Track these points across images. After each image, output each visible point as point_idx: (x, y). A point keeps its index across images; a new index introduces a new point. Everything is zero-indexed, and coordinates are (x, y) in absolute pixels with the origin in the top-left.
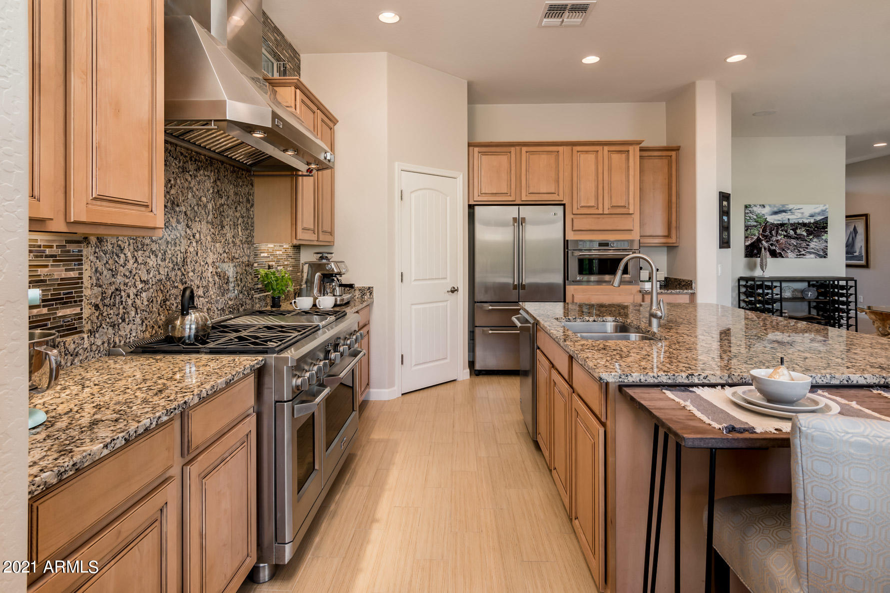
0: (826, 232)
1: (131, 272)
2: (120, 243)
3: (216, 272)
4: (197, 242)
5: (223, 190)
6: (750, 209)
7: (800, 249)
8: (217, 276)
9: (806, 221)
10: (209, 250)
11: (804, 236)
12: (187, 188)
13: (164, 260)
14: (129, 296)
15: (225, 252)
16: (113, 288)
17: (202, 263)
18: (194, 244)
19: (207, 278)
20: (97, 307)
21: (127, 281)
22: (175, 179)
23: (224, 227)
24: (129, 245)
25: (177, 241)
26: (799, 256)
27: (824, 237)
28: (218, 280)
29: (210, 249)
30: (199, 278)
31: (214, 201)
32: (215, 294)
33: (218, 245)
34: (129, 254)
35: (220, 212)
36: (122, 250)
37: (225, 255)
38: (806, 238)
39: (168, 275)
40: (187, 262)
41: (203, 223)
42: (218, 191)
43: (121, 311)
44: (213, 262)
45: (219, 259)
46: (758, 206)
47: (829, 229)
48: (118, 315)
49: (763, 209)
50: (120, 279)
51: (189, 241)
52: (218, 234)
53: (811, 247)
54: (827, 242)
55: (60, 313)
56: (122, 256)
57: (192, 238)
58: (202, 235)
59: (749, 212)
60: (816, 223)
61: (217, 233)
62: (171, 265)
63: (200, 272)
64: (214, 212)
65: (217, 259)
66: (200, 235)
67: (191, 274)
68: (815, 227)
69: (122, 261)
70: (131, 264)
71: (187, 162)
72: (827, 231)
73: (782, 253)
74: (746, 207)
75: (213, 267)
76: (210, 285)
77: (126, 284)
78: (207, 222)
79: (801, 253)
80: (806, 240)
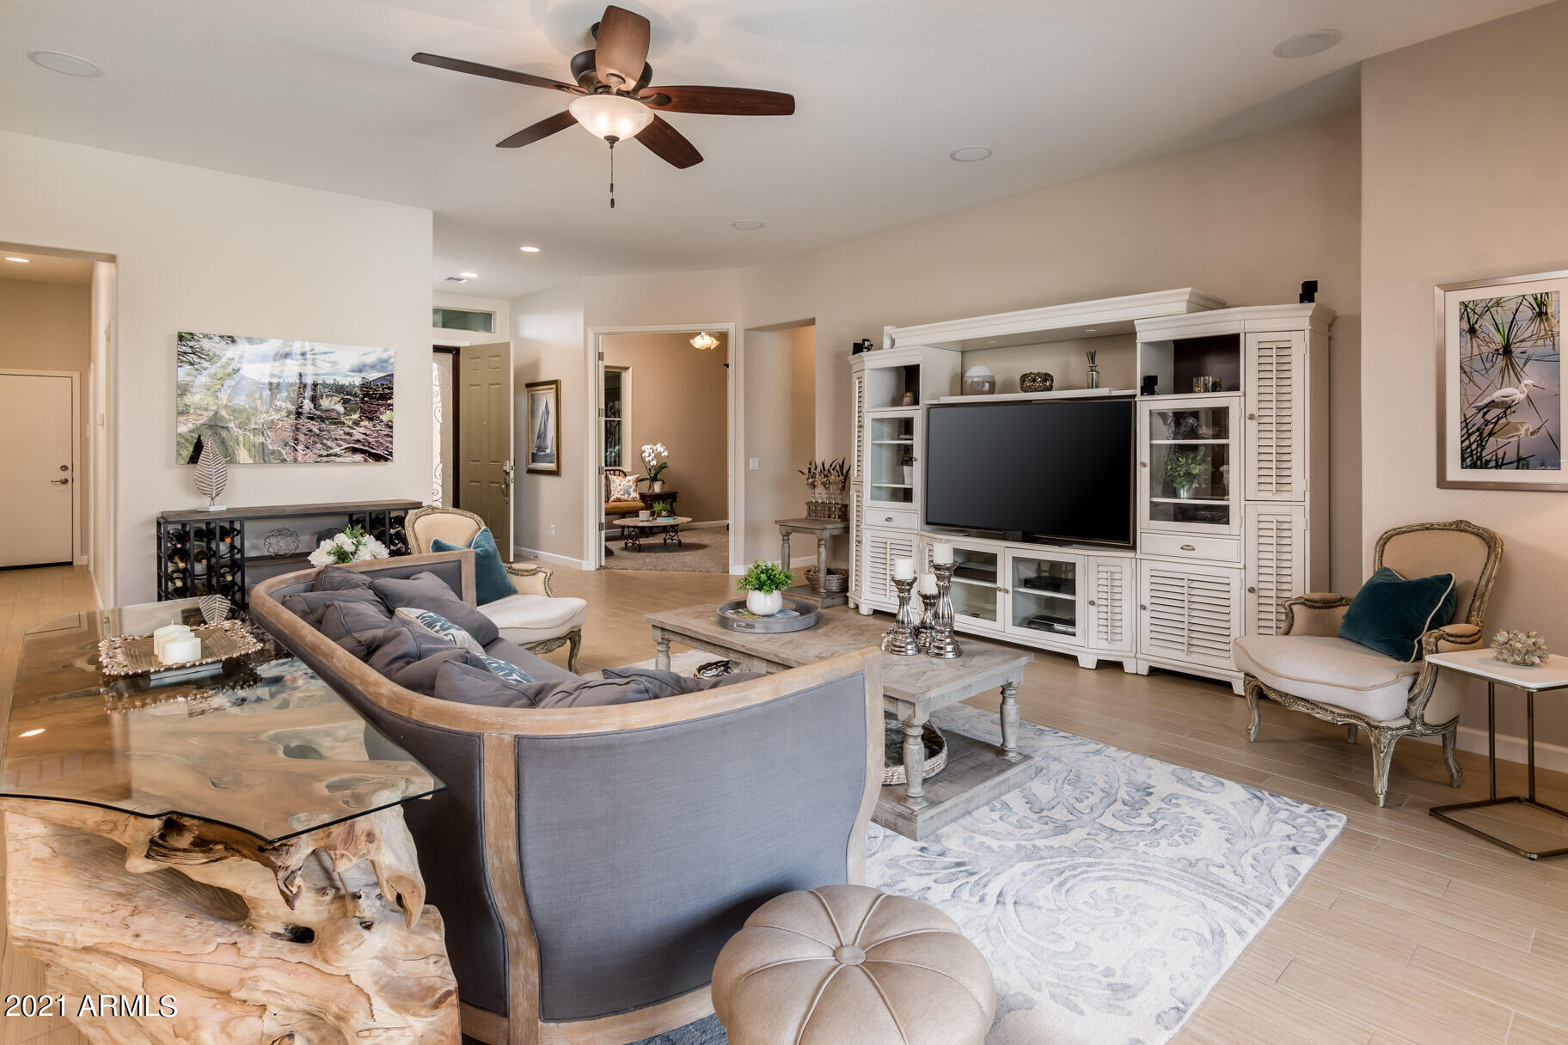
0: (390, 407)
6: (191, 344)
7: (329, 443)
9: (343, 381)
11: (338, 413)
26: (325, 459)
27: (384, 418)
38: (343, 419)
46: (217, 339)
47: (396, 400)
49: (231, 345)
53: (355, 438)
54: (391, 427)
59: (189, 350)
60: (365, 386)
68: (365, 395)
72: (392, 405)
73: (284, 452)
74: (181, 338)
79: (331, 451)
80: (344, 423)
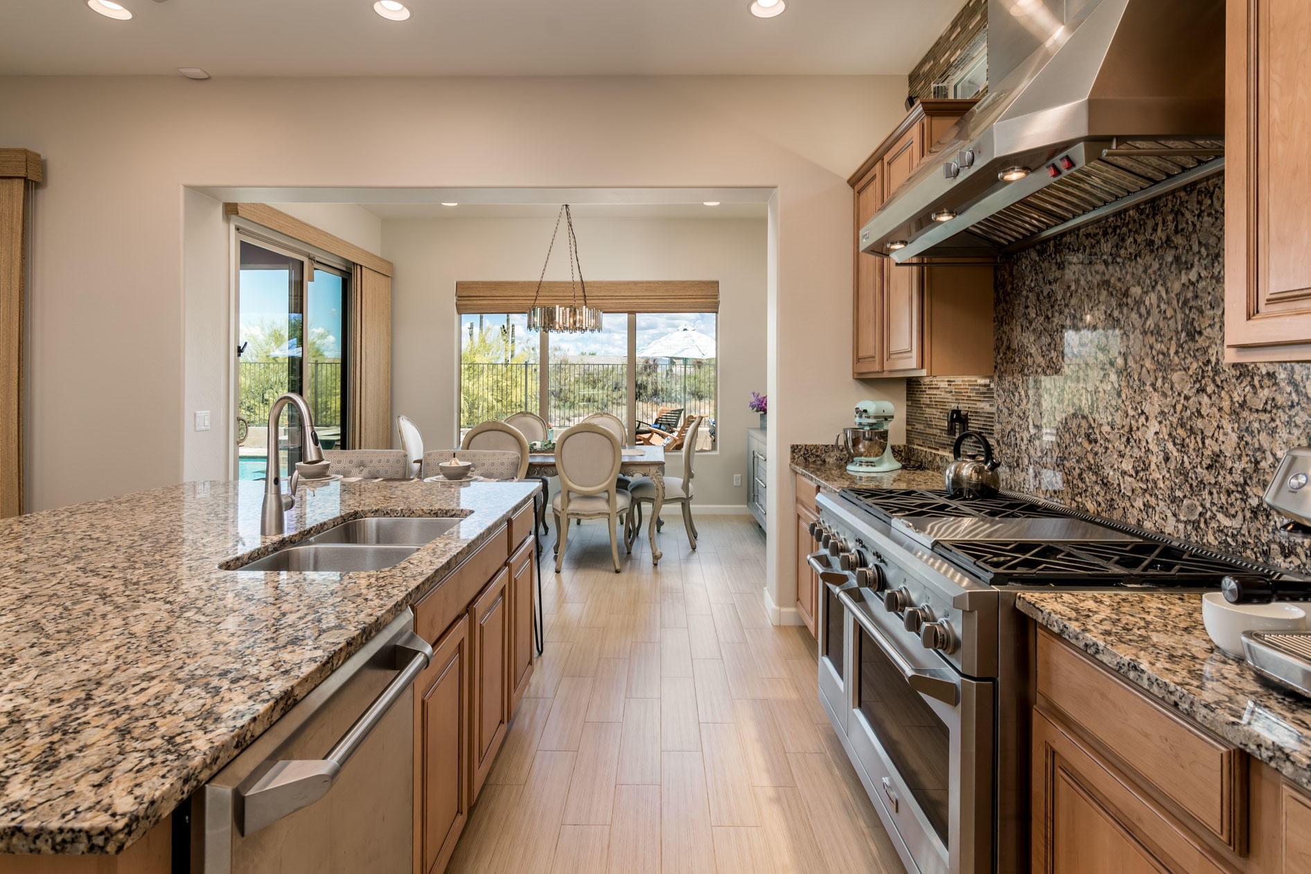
1: (1024, 413)
2: (1015, 380)
3: (1170, 435)
5: (1195, 248)
8: (1175, 444)
10: (1149, 388)
12: (1098, 285)
14: (1022, 440)
15: (1202, 390)
17: (1131, 413)
18: (1113, 377)
19: (1144, 444)
21: (1021, 422)
23: (1200, 333)
24: (1023, 382)
25: (1081, 374)
28: (1176, 454)
29: (1153, 385)
30: (1124, 439)
31: (1164, 284)
32: (1167, 482)
33: (1176, 377)
35: (1186, 302)
36: (1017, 388)
37: (1205, 400)
39: (1066, 423)
40: (1097, 407)
41: (1132, 337)
42: (1177, 259)
43: (1016, 455)
44: (1162, 413)
45: (1179, 407)
48: (1013, 457)
50: (1015, 419)
51: (1102, 373)
52: (1177, 353)
56: (1017, 394)
57: (1107, 366)
58: (1130, 359)
61: (1172, 352)
63: (1127, 429)
64: (1163, 306)
65: (1174, 407)
66: (1126, 360)
69: (1016, 401)
71: (1098, 242)
75: (1160, 423)
76: (1154, 459)
77: (1020, 426)
78: (1144, 333)
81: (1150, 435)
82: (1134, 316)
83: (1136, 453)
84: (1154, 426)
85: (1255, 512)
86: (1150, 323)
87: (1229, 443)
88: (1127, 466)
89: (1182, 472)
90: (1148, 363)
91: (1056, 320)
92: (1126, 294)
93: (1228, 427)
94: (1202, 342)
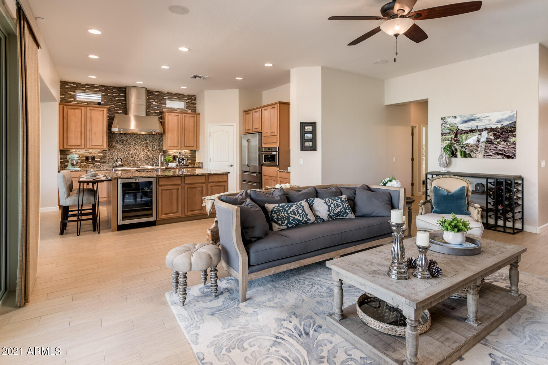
0: (514, 136)
2: (114, 150)
4: (137, 150)
5: (148, 139)
6: (444, 120)
7: (488, 151)
9: (494, 127)
11: (491, 139)
13: (126, 153)
15: (148, 152)
16: (112, 157)
20: (108, 160)
22: (129, 139)
26: (486, 157)
27: (512, 140)
31: (144, 142)
32: (144, 160)
33: (145, 150)
34: (116, 152)
35: (146, 144)
38: (493, 142)
41: (139, 146)
42: (145, 140)
46: (451, 118)
47: (518, 132)
48: (113, 161)
50: (113, 156)
53: (498, 149)
54: (515, 144)
55: (102, 160)
56: (114, 153)
58: (139, 148)
59: (444, 122)
60: (503, 128)
61: (145, 148)
62: (128, 154)
63: (138, 156)
64: (144, 144)
67: (135, 156)
68: (503, 132)
70: (116, 154)
72: (515, 135)
73: (471, 154)
74: (442, 119)
77: (115, 157)
78: (141, 146)
79: (489, 154)
80: (494, 143)
81: (142, 156)
82: (139, 144)
83: (140, 158)
84: (142, 155)
85: (154, 161)
86: (142, 145)
87: (151, 156)
88: (138, 160)
89: (146, 159)
90: (141, 149)
91: (124, 143)
92: (138, 142)
93: (151, 155)
94: (148, 147)
